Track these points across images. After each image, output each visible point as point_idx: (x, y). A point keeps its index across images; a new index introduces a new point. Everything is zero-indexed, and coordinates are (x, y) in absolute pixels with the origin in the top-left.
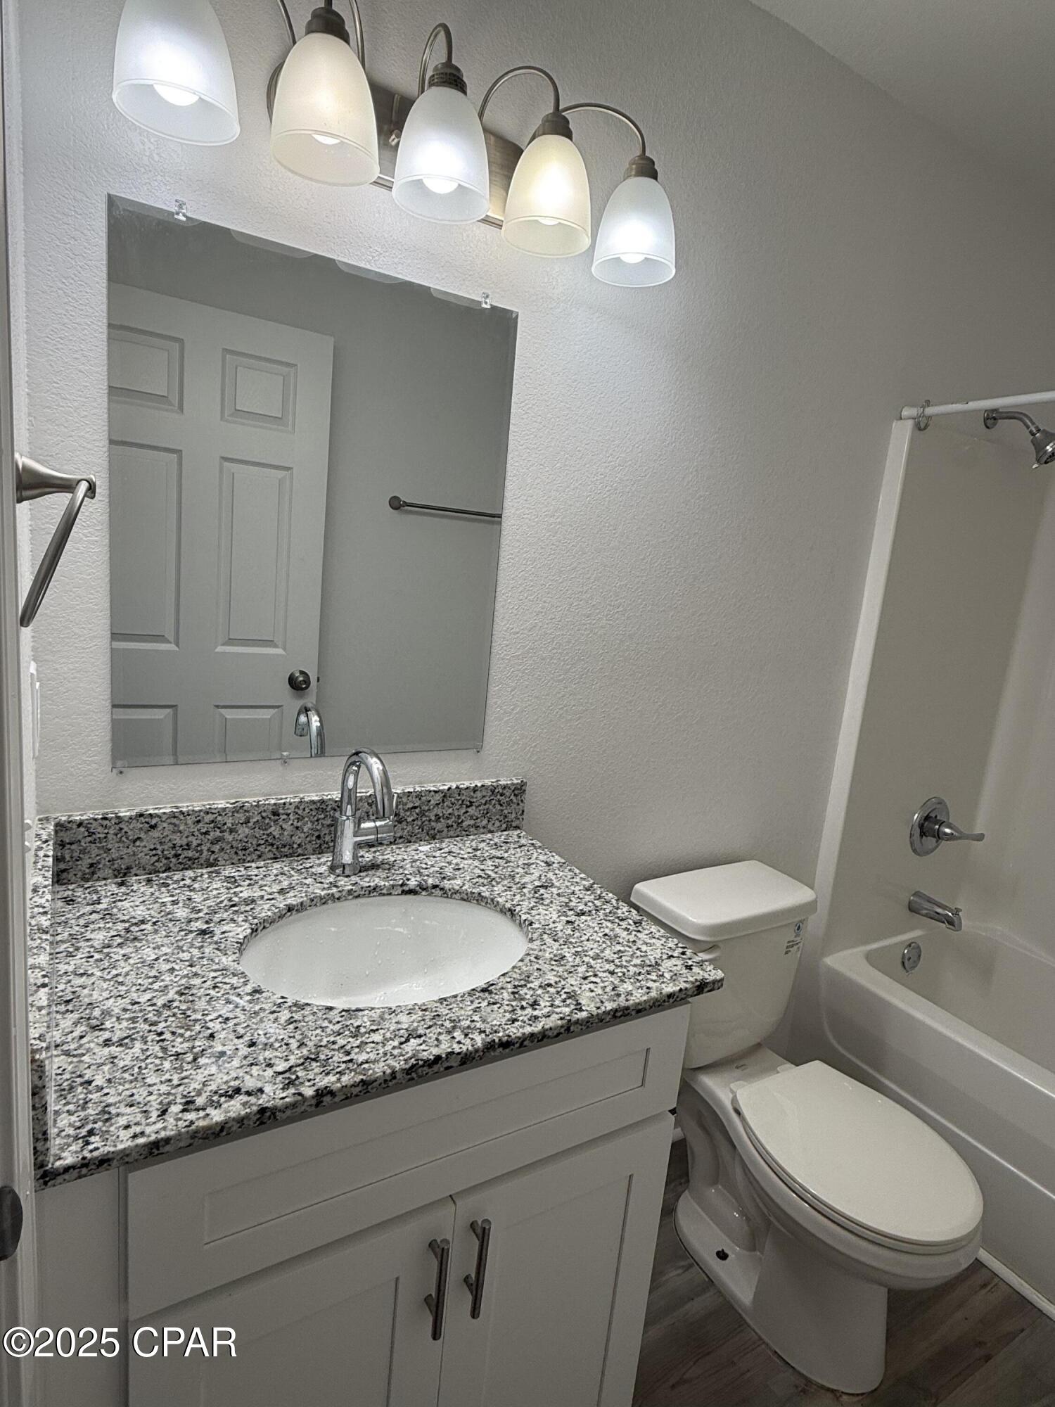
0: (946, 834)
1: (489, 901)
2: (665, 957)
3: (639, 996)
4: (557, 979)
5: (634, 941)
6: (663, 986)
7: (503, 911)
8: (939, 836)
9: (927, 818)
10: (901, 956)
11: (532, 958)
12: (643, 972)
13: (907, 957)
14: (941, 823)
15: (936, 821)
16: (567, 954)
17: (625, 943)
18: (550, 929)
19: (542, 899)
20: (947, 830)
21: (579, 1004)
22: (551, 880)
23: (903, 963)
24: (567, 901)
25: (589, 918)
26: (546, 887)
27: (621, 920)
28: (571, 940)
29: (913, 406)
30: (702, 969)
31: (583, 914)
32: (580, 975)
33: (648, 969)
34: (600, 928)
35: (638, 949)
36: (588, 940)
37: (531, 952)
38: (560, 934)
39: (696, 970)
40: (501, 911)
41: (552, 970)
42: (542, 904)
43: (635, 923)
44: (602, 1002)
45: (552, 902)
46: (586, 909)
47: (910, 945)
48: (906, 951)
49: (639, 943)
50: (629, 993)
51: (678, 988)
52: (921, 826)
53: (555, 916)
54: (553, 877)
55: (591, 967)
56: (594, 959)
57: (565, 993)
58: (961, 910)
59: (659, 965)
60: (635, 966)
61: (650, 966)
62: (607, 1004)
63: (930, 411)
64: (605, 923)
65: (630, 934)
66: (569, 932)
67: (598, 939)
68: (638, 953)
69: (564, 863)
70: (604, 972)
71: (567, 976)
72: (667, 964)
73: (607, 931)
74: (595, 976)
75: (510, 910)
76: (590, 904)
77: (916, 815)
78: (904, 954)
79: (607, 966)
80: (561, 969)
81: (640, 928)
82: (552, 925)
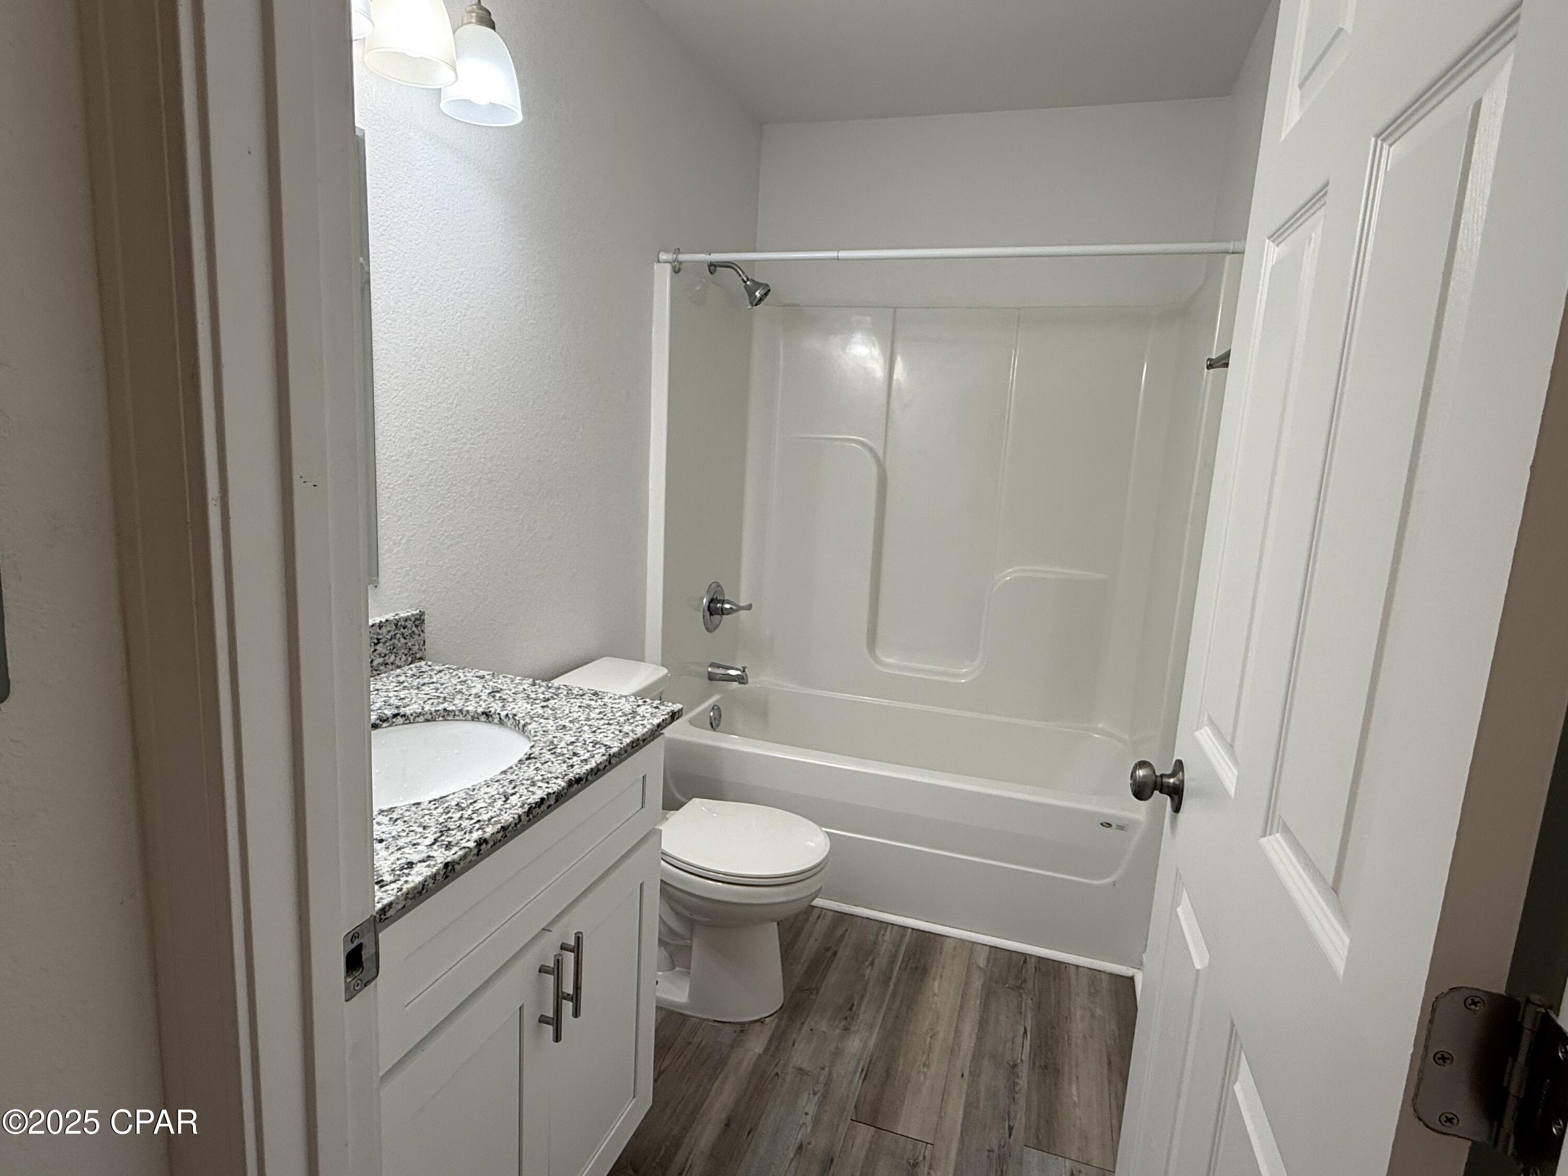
0: (726, 609)
1: (457, 713)
2: (635, 707)
3: (641, 730)
4: (576, 738)
5: (604, 705)
6: (651, 721)
7: (475, 718)
8: (723, 612)
9: (712, 601)
10: (709, 719)
11: (542, 733)
12: (630, 718)
13: (713, 719)
14: (723, 602)
15: (719, 601)
16: (564, 724)
17: (599, 707)
18: (534, 714)
19: (504, 699)
20: (727, 606)
21: (605, 745)
22: (495, 686)
23: (711, 724)
24: (526, 695)
25: (556, 701)
26: (498, 692)
27: (582, 696)
28: (558, 716)
29: (667, 251)
30: (666, 706)
31: (548, 699)
32: (588, 731)
33: (632, 715)
34: (571, 704)
35: (612, 708)
36: (570, 712)
37: (537, 730)
38: (546, 715)
39: (662, 707)
40: (473, 719)
41: (565, 734)
42: (508, 702)
43: (594, 695)
44: (620, 740)
45: (514, 699)
46: (547, 697)
47: (713, 708)
48: (712, 714)
49: (610, 705)
50: (633, 731)
51: (661, 720)
52: (709, 607)
53: (529, 707)
54: (496, 684)
55: (591, 725)
56: (588, 721)
57: (590, 743)
58: (746, 667)
59: (636, 712)
60: (620, 716)
61: (630, 714)
62: (624, 740)
63: (682, 257)
64: (572, 701)
65: (596, 701)
66: (550, 712)
67: (577, 710)
68: (615, 710)
69: (493, 674)
70: (603, 725)
71: (580, 734)
72: (640, 710)
73: (579, 704)
74: (599, 729)
75: (483, 713)
76: (546, 693)
77: (705, 600)
78: (711, 717)
79: (602, 722)
80: (571, 732)
81: (600, 697)
82: (533, 712)
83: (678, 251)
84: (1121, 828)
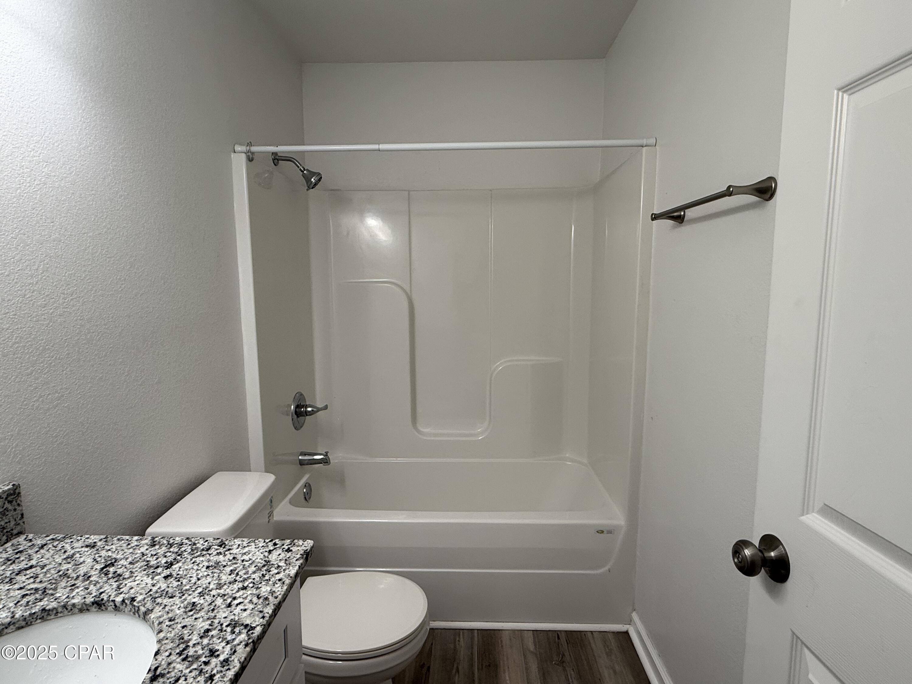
0: (309, 412)
1: (60, 610)
2: (266, 554)
3: (280, 589)
4: (209, 622)
5: (234, 558)
6: (287, 572)
7: (84, 609)
8: (307, 414)
9: (298, 407)
10: (303, 494)
11: (168, 623)
12: (264, 572)
13: (306, 493)
14: (306, 406)
15: (303, 406)
16: (194, 600)
17: (229, 563)
18: (157, 592)
19: (120, 575)
20: (309, 409)
21: (246, 626)
22: (109, 557)
23: (305, 498)
24: (145, 563)
25: (180, 564)
26: (112, 565)
27: (208, 550)
28: (185, 588)
29: (241, 144)
30: (298, 546)
31: (172, 564)
32: (223, 606)
33: (265, 568)
34: (198, 565)
35: (243, 561)
36: (199, 579)
37: (161, 619)
38: (170, 590)
39: (294, 549)
40: (81, 611)
41: (196, 619)
42: (124, 579)
43: (221, 546)
44: (261, 612)
45: (131, 572)
46: (170, 559)
47: (305, 486)
48: (305, 490)
49: (239, 557)
50: (272, 593)
51: (297, 567)
52: (296, 412)
53: (149, 581)
54: (110, 553)
55: (224, 595)
56: (220, 589)
57: (227, 626)
58: (328, 452)
59: (269, 561)
60: (254, 572)
61: (264, 566)
62: (266, 610)
63: (254, 149)
64: (198, 560)
65: (225, 555)
66: (175, 584)
67: (206, 573)
68: (247, 564)
69: (106, 538)
70: (238, 591)
71: (213, 615)
72: (273, 557)
73: (206, 564)
74: (235, 598)
75: (93, 603)
76: (169, 554)
77: (292, 407)
78: (304, 493)
79: (236, 586)
80: (202, 613)
81: (227, 547)
82: (154, 589)
83: (250, 144)
84: (610, 532)
